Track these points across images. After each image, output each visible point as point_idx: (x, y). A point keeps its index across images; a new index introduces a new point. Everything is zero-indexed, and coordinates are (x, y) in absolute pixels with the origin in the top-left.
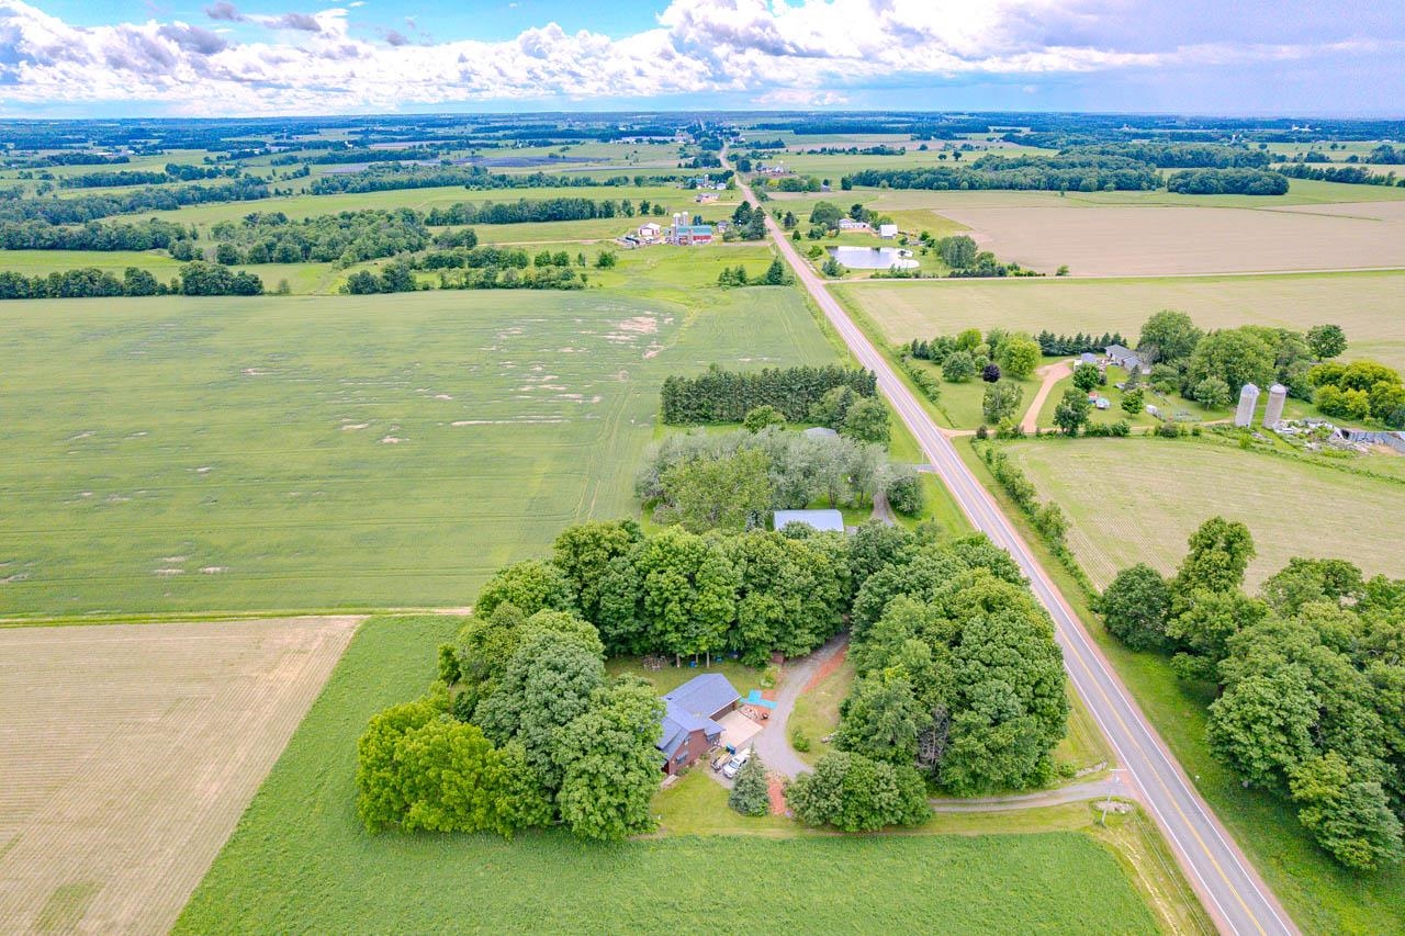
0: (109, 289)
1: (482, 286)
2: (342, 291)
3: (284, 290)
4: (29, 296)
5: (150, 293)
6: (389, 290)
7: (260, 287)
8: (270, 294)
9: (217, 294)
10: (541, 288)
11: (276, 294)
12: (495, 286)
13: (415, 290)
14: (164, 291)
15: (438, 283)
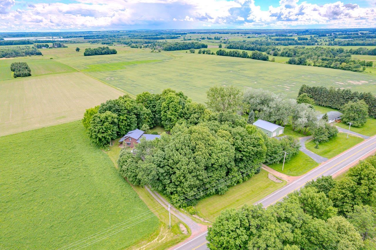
0: (238, 56)
1: (326, 67)
2: (286, 63)
3: (273, 61)
4: (225, 55)
5: (245, 57)
6: (298, 64)
7: (268, 59)
8: (270, 61)
9: (258, 59)
10: (345, 70)
11: (271, 61)
12: (330, 67)
13: (306, 65)
14: (248, 57)
15: (313, 64)
